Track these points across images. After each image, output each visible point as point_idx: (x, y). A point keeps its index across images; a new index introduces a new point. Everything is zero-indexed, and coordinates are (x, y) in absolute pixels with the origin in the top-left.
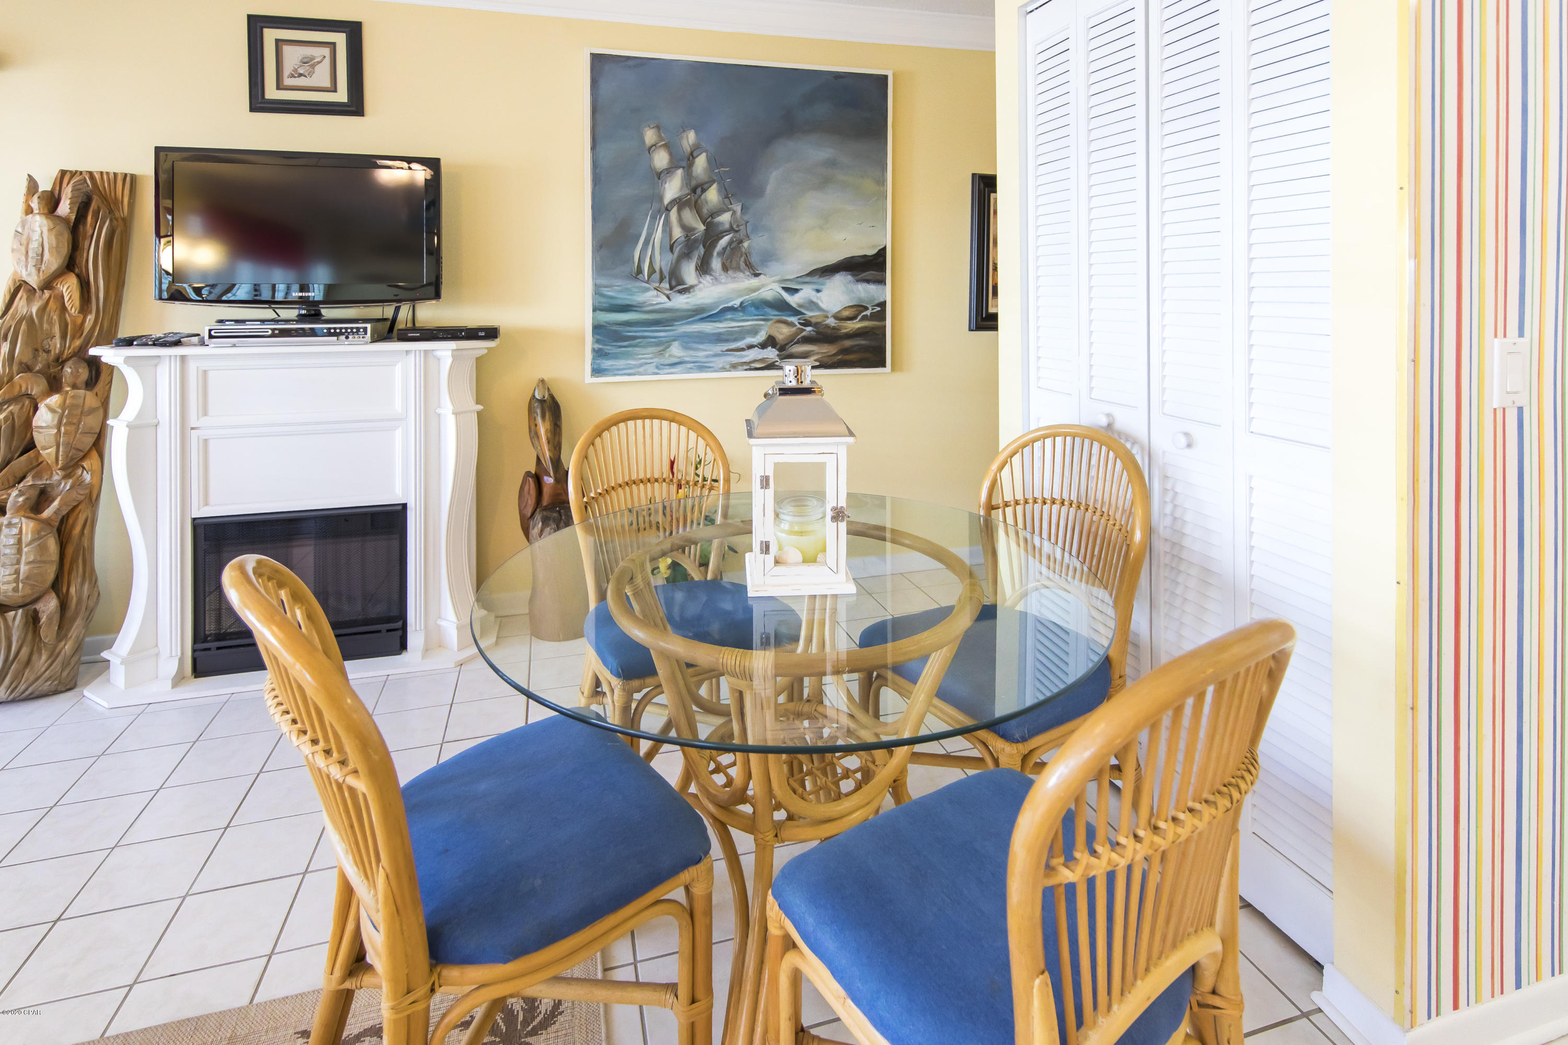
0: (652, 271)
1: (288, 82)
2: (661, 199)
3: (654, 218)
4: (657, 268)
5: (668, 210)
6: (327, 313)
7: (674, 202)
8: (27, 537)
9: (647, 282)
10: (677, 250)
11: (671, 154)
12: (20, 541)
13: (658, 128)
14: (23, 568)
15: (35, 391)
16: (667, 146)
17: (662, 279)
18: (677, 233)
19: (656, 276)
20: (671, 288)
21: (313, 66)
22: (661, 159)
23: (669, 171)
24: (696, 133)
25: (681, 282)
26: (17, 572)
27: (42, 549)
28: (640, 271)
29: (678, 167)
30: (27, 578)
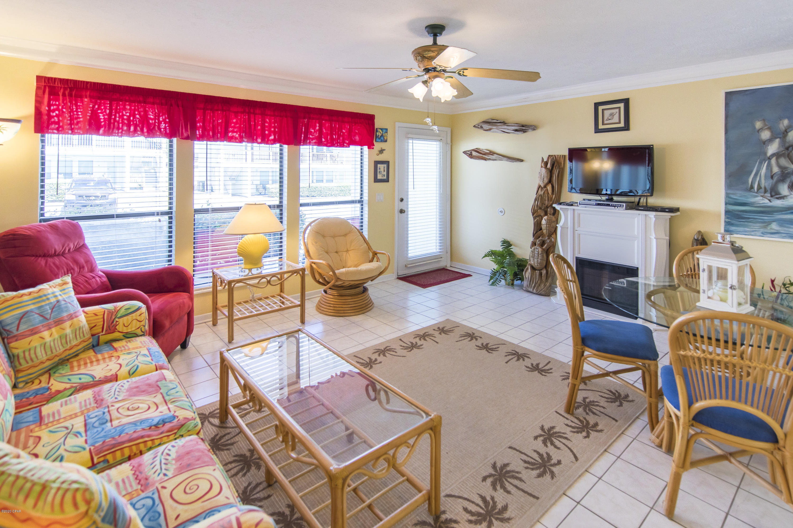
0: (759, 187)
1: (606, 122)
2: (765, 154)
3: (761, 163)
4: (763, 186)
5: (770, 159)
6: (615, 198)
7: (773, 155)
8: (540, 252)
9: (757, 193)
10: (775, 178)
11: (772, 132)
12: (538, 253)
13: (764, 120)
14: (539, 260)
15: (542, 214)
16: (769, 129)
17: (766, 191)
18: (776, 169)
19: (763, 190)
20: (772, 196)
21: (613, 116)
22: (766, 135)
23: (771, 140)
24: (789, 120)
25: (778, 193)
26: (538, 261)
27: (543, 256)
28: (752, 187)
29: (776, 138)
30: (540, 263)
